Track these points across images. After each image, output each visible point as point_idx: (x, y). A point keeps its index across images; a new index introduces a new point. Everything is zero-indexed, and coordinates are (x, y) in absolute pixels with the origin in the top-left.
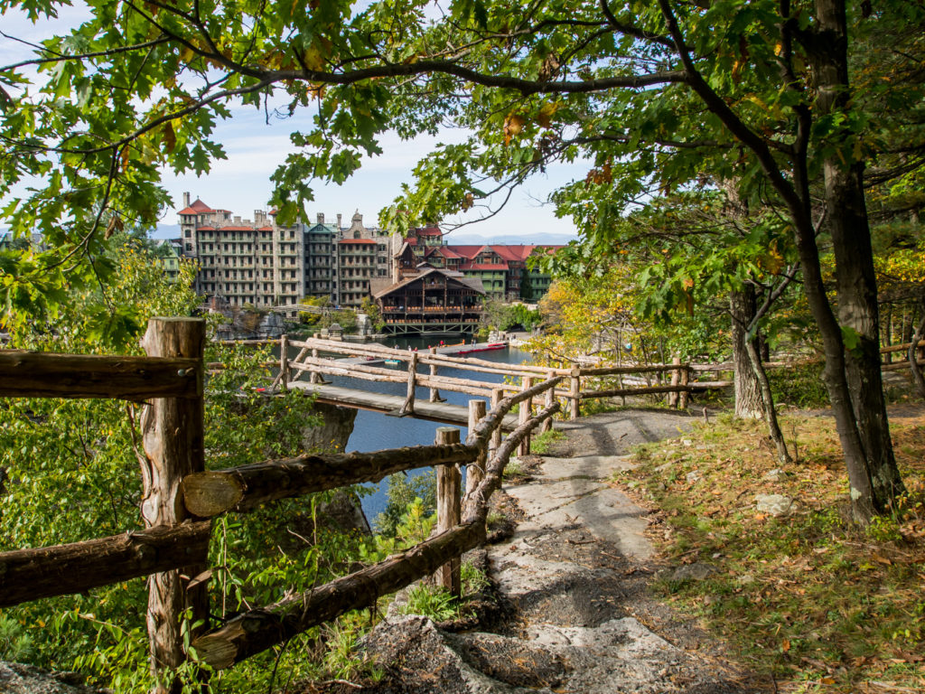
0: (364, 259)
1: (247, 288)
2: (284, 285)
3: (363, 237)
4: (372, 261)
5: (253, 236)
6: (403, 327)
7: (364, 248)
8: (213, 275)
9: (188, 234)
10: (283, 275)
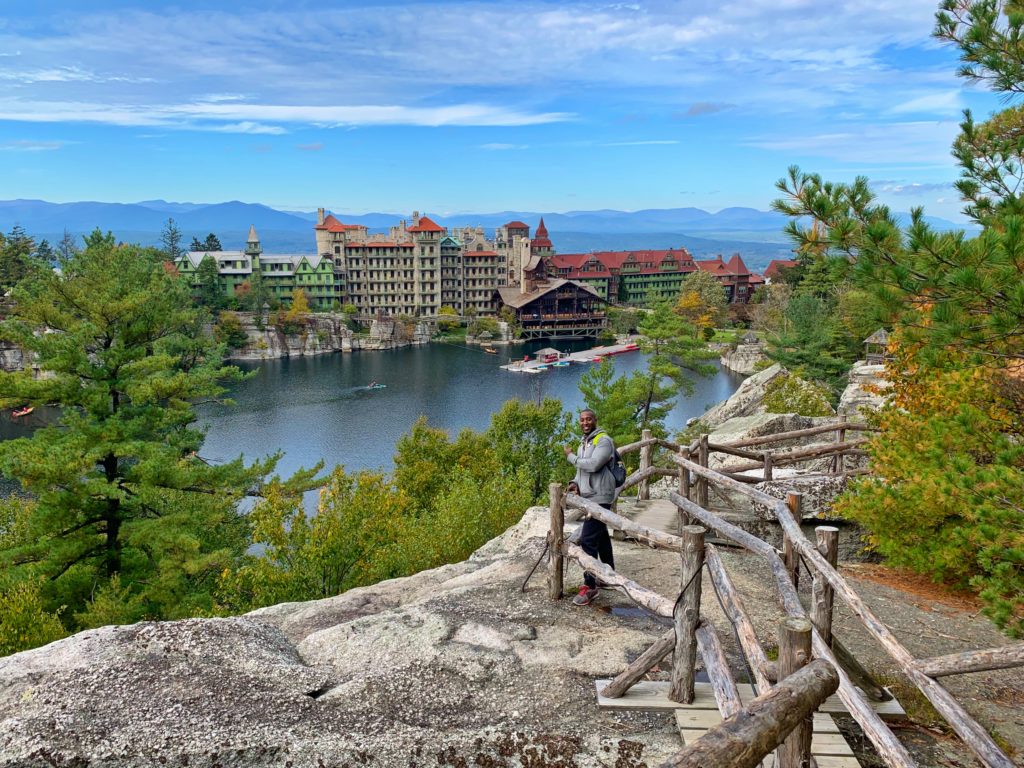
0: (486, 270)
1: (390, 299)
2: (424, 296)
3: (485, 249)
4: (492, 272)
5: (395, 251)
6: (538, 333)
7: (486, 260)
8: (359, 288)
9: (337, 250)
10: (424, 288)
